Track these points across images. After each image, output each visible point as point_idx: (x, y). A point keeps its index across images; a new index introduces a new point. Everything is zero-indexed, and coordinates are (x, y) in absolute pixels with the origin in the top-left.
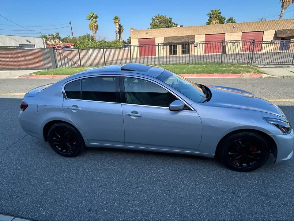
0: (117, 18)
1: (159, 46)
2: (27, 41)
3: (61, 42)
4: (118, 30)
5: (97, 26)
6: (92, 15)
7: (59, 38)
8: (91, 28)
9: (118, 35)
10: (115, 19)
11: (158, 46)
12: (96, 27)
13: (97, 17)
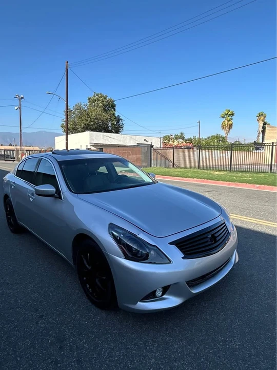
0: (262, 115)
1: (273, 146)
2: (145, 140)
3: (184, 143)
4: (261, 129)
5: (232, 125)
6: (227, 113)
7: (183, 138)
8: (223, 127)
9: (261, 135)
10: (260, 115)
11: (271, 147)
12: (230, 126)
13: (233, 114)
